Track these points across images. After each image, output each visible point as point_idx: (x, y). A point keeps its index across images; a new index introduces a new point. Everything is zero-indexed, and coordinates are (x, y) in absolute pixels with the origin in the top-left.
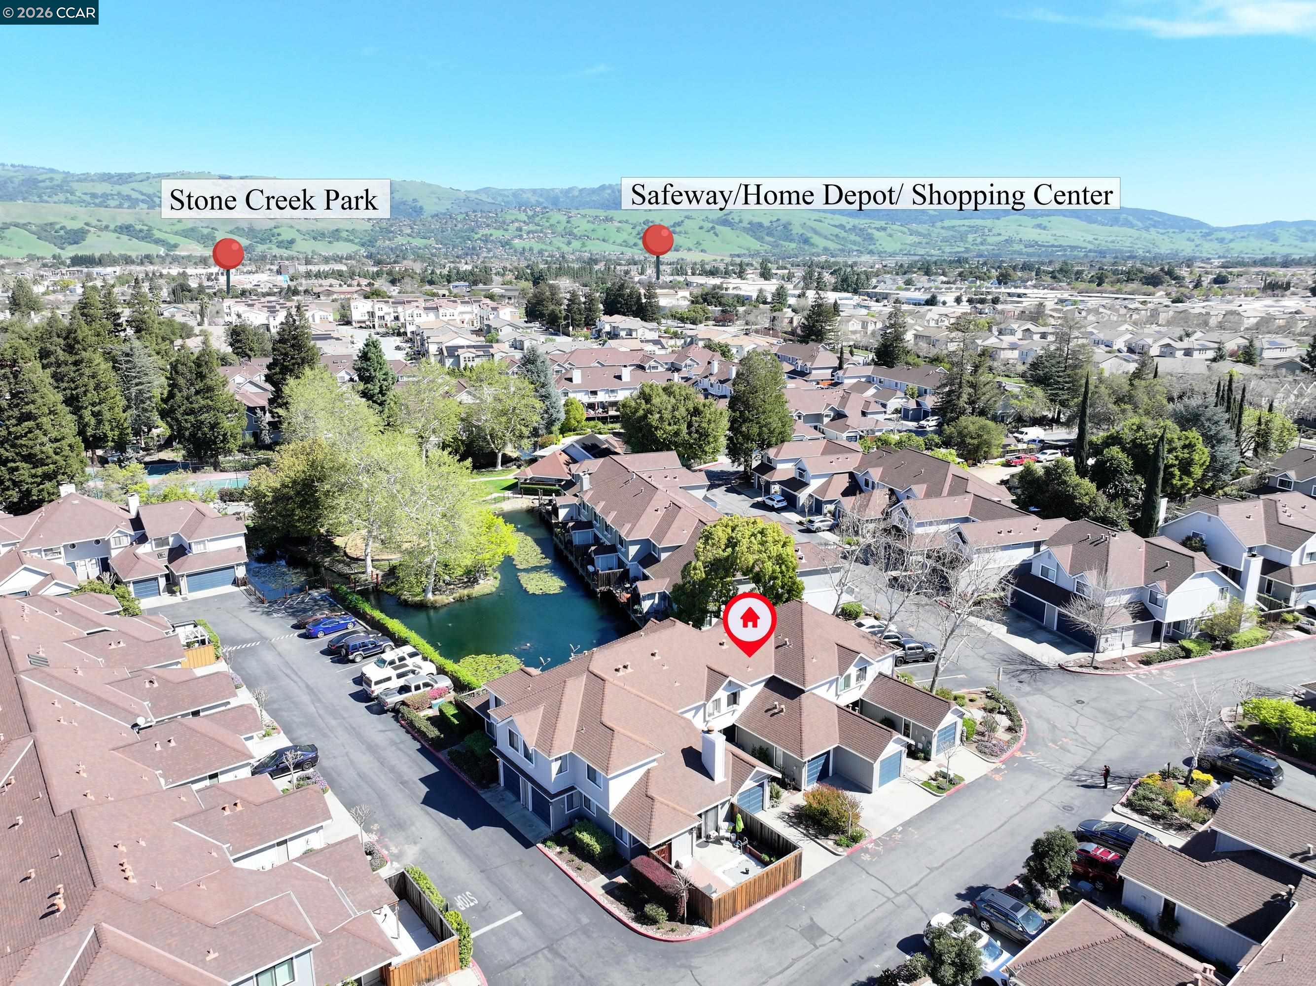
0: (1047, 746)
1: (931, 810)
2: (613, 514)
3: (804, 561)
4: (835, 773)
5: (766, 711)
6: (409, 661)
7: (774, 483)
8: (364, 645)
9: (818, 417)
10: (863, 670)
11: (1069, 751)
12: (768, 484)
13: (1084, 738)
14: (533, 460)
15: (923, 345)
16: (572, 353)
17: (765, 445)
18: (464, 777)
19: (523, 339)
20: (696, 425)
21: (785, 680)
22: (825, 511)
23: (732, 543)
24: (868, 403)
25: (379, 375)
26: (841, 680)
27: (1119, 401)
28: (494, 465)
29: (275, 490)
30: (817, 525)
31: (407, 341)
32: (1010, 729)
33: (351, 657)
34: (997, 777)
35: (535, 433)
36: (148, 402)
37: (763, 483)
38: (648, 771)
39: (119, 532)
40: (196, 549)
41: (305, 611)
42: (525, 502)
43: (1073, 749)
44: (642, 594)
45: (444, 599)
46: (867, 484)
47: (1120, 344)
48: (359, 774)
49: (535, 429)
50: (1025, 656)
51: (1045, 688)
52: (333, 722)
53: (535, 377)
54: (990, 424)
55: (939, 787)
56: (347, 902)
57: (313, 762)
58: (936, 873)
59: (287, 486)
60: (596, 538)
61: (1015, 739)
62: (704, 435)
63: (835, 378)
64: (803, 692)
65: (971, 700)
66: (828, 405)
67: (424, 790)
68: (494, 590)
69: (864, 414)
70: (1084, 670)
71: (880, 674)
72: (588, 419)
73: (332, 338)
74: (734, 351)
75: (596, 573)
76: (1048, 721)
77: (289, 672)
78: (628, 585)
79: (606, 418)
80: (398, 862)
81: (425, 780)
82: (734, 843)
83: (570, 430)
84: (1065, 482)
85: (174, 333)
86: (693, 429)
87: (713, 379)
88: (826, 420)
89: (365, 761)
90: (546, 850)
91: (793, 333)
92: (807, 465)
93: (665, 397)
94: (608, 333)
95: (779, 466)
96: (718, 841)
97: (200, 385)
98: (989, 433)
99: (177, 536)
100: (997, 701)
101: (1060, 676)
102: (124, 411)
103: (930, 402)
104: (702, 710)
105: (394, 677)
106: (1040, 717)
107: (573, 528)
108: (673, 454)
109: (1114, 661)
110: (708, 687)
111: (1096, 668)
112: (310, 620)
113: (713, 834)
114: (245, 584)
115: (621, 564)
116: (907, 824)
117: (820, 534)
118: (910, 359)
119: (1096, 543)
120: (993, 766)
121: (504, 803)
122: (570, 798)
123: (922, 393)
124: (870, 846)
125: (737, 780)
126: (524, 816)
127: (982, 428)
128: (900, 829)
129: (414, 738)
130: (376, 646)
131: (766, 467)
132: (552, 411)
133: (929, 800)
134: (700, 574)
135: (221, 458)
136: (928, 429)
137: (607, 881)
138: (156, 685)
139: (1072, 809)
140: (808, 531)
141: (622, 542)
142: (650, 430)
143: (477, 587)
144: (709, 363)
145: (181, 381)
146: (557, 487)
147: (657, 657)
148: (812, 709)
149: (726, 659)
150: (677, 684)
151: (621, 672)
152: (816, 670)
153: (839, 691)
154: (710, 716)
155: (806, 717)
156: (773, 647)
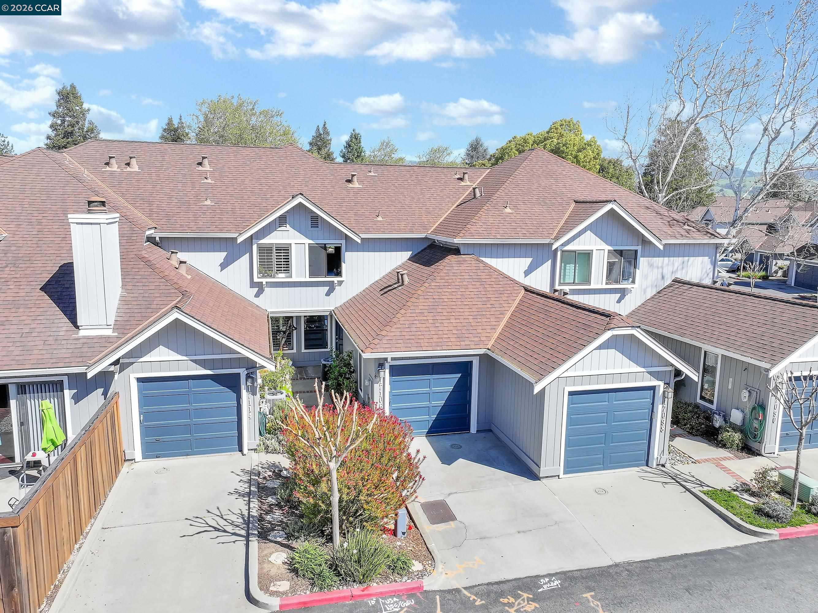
5: (384, 289)
147: (207, 166)
148: (459, 280)
149: (343, 199)
150: (208, 202)
151: (114, 167)
152: (502, 222)
153: (560, 284)
154: (263, 277)
155: (433, 287)
156: (455, 205)
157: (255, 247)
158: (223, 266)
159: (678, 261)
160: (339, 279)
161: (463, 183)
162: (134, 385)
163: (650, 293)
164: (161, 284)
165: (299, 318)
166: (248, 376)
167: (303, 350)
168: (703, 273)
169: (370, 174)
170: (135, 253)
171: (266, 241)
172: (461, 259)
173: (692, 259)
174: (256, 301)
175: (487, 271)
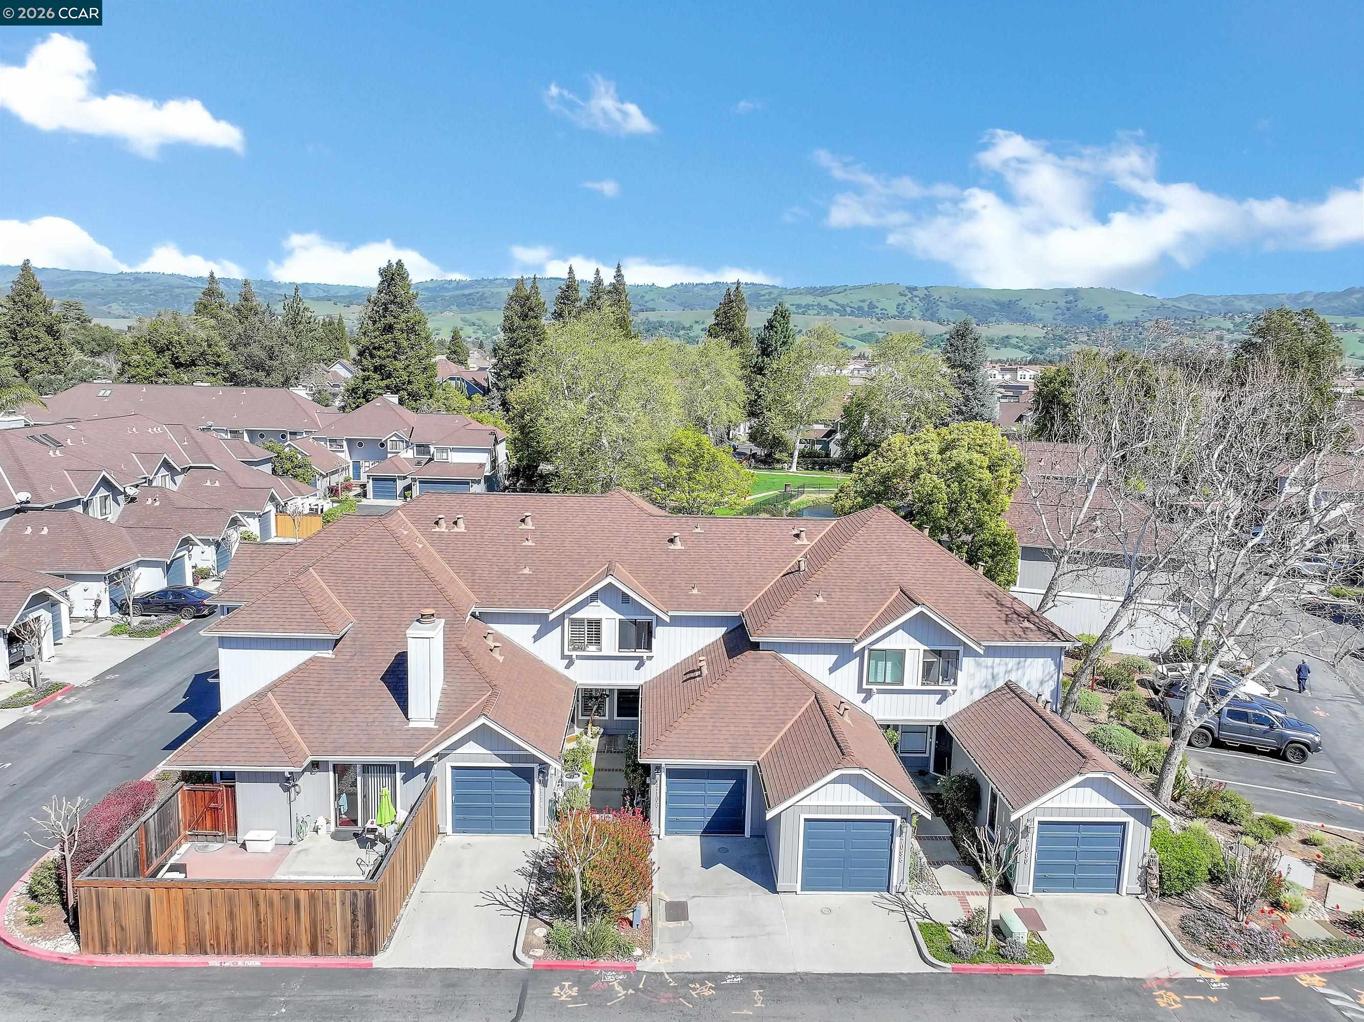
4: (756, 833)
5: (688, 673)
34: (1168, 999)
40: (438, 457)
61: (1338, 946)
71: (1009, 686)
116: (764, 979)
120: (1187, 972)
128: (734, 980)
147: (529, 525)
148: (750, 682)
149: (661, 565)
150: (527, 571)
151: (443, 528)
152: (808, 615)
153: (868, 683)
154: (574, 649)
155: (722, 689)
156: (782, 574)
157: (566, 621)
158: (536, 638)
159: (1012, 662)
160: (650, 654)
161: (799, 542)
162: (449, 771)
163: (979, 694)
164: (476, 677)
165: (611, 690)
166: (540, 772)
167: (616, 718)
168: (1045, 674)
169: (696, 531)
170: (456, 643)
171: (577, 615)
172: (757, 656)
173: (1029, 660)
174: (567, 673)
175: (781, 671)
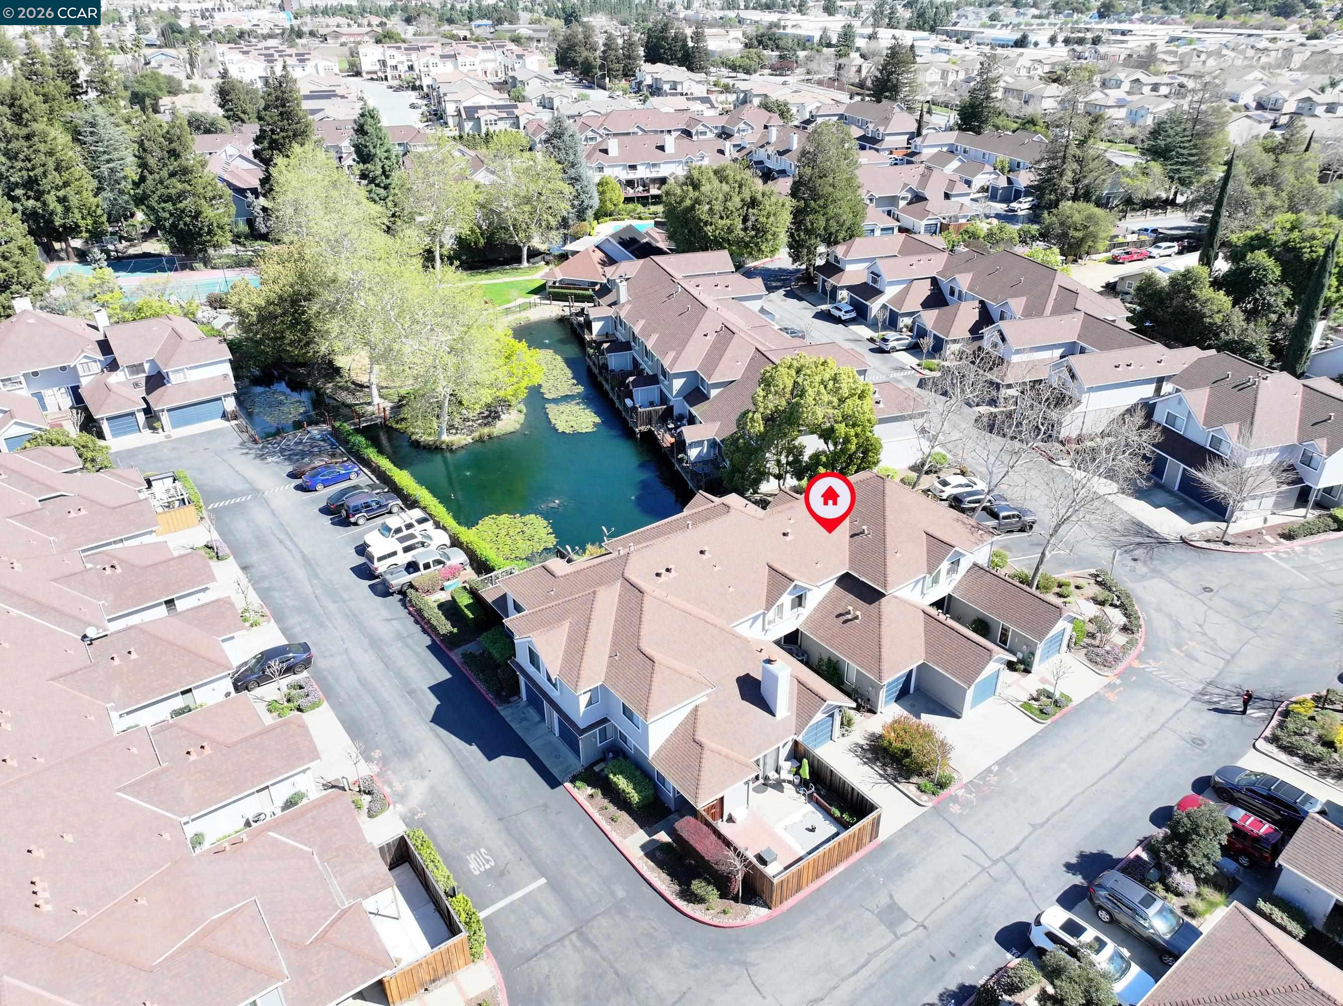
0: (1169, 651)
1: (1033, 741)
2: (654, 337)
3: (881, 406)
4: (917, 689)
5: (838, 616)
6: (417, 529)
7: (842, 288)
8: (367, 505)
9: (893, 200)
10: (956, 563)
11: (1196, 660)
12: (835, 289)
13: (1214, 640)
14: (564, 257)
15: (1014, 102)
16: (608, 115)
17: (831, 241)
18: (481, 687)
19: (552, 95)
20: (753, 218)
21: (862, 579)
22: (901, 325)
23: (799, 391)
24: (952, 182)
25: (380, 153)
26: (929, 580)
27: (1259, 181)
28: (519, 261)
29: (258, 308)
30: (891, 344)
31: (423, 98)
32: (1125, 629)
33: (353, 520)
34: (1112, 697)
35: (564, 223)
36: (124, 183)
37: (828, 289)
38: (696, 709)
39: (85, 357)
40: (174, 379)
41: (303, 454)
42: (555, 310)
43: (1201, 656)
44: (688, 442)
45: (462, 439)
46: (952, 293)
47: (1247, 98)
48: (359, 678)
49: (564, 219)
50: (1140, 525)
51: (1165, 570)
52: (332, 607)
53: (562, 156)
54: (1099, 211)
55: (1041, 711)
56: (335, 884)
57: (307, 663)
58: (1039, 831)
59: (273, 303)
60: (635, 363)
61: (1132, 643)
62: (760, 231)
63: (913, 146)
64: (883, 595)
65: (1077, 587)
66: (906, 185)
67: (433, 702)
68: (518, 426)
69: (947, 196)
70: (1212, 546)
71: (975, 565)
72: (628, 200)
73: (336, 96)
74: (794, 110)
75: (634, 408)
76: (1170, 616)
77: (283, 537)
78: (671, 426)
79: (647, 198)
80: (402, 803)
81: (435, 689)
82: (797, 787)
83: (606, 215)
84: (1194, 296)
85: (160, 90)
86: (749, 224)
87: (771, 150)
88: (902, 203)
89: (366, 661)
90: (575, 791)
91: (861, 85)
92: (882, 267)
93: (716, 183)
94: (650, 86)
95: (849, 268)
96: (778, 786)
97: (174, 165)
98: (1097, 223)
99: (152, 362)
100: (1110, 590)
101: (1182, 553)
102: (96, 195)
103: (1024, 179)
104: (761, 618)
105: (400, 552)
106: (1159, 610)
107: (609, 350)
108: (725, 253)
109: (1248, 535)
110: (769, 592)
111: (1227, 543)
112: (308, 468)
113: (773, 775)
114: (236, 418)
115: (664, 399)
116: (1003, 762)
117: (895, 354)
118: (999, 121)
119: (1240, 387)
120: (1106, 681)
121: (525, 723)
122: (603, 732)
123: (1015, 167)
124: (961, 793)
125: (803, 714)
126: (550, 743)
127: (1090, 218)
128: (995, 768)
129: (424, 631)
130: (381, 507)
131: (833, 268)
132: (583, 197)
133: (1029, 728)
134: (759, 427)
135: (211, 251)
136: (1020, 213)
137: (646, 838)
138: (119, 570)
139: (1204, 743)
140: (881, 351)
141: (664, 373)
142: (697, 224)
143: (499, 424)
144: (766, 127)
145: (152, 162)
146: (590, 292)
147: (708, 555)
149: (791, 554)
150: (731, 589)
151: (663, 577)
152: (900, 567)
153: (926, 590)
172: (887, 600)
